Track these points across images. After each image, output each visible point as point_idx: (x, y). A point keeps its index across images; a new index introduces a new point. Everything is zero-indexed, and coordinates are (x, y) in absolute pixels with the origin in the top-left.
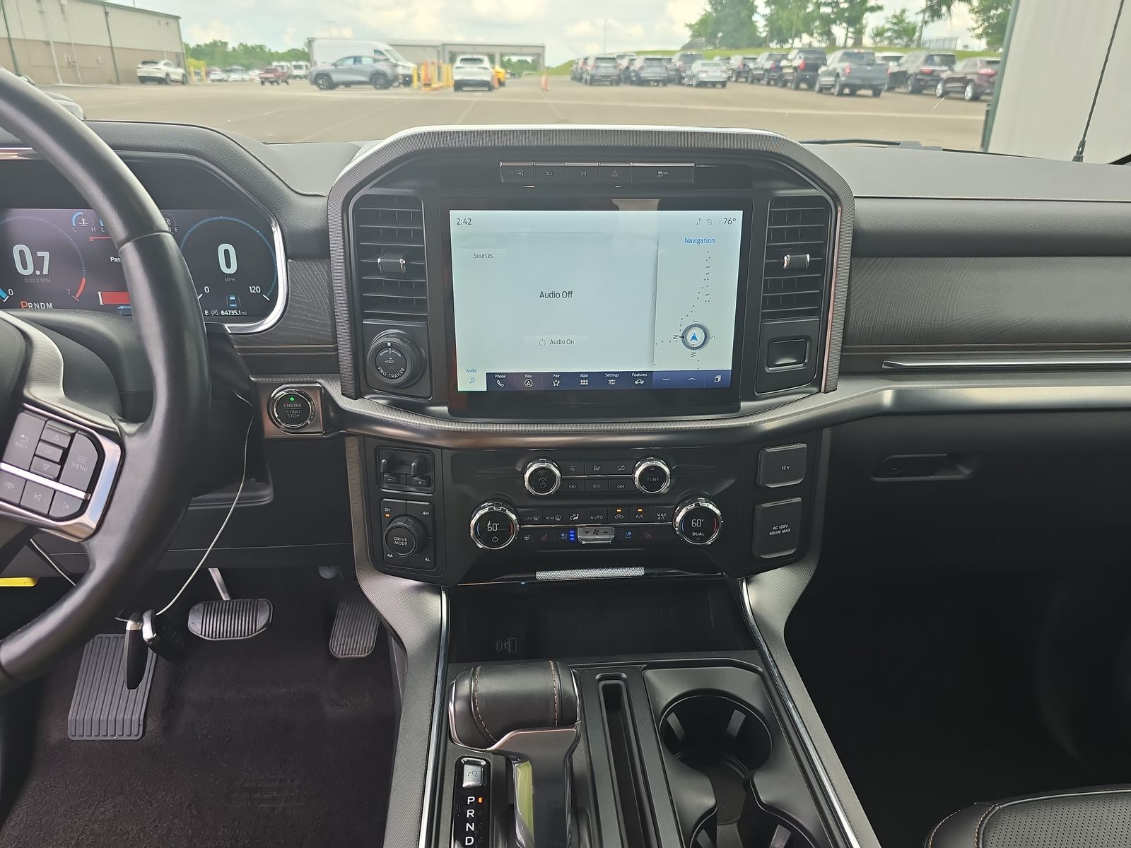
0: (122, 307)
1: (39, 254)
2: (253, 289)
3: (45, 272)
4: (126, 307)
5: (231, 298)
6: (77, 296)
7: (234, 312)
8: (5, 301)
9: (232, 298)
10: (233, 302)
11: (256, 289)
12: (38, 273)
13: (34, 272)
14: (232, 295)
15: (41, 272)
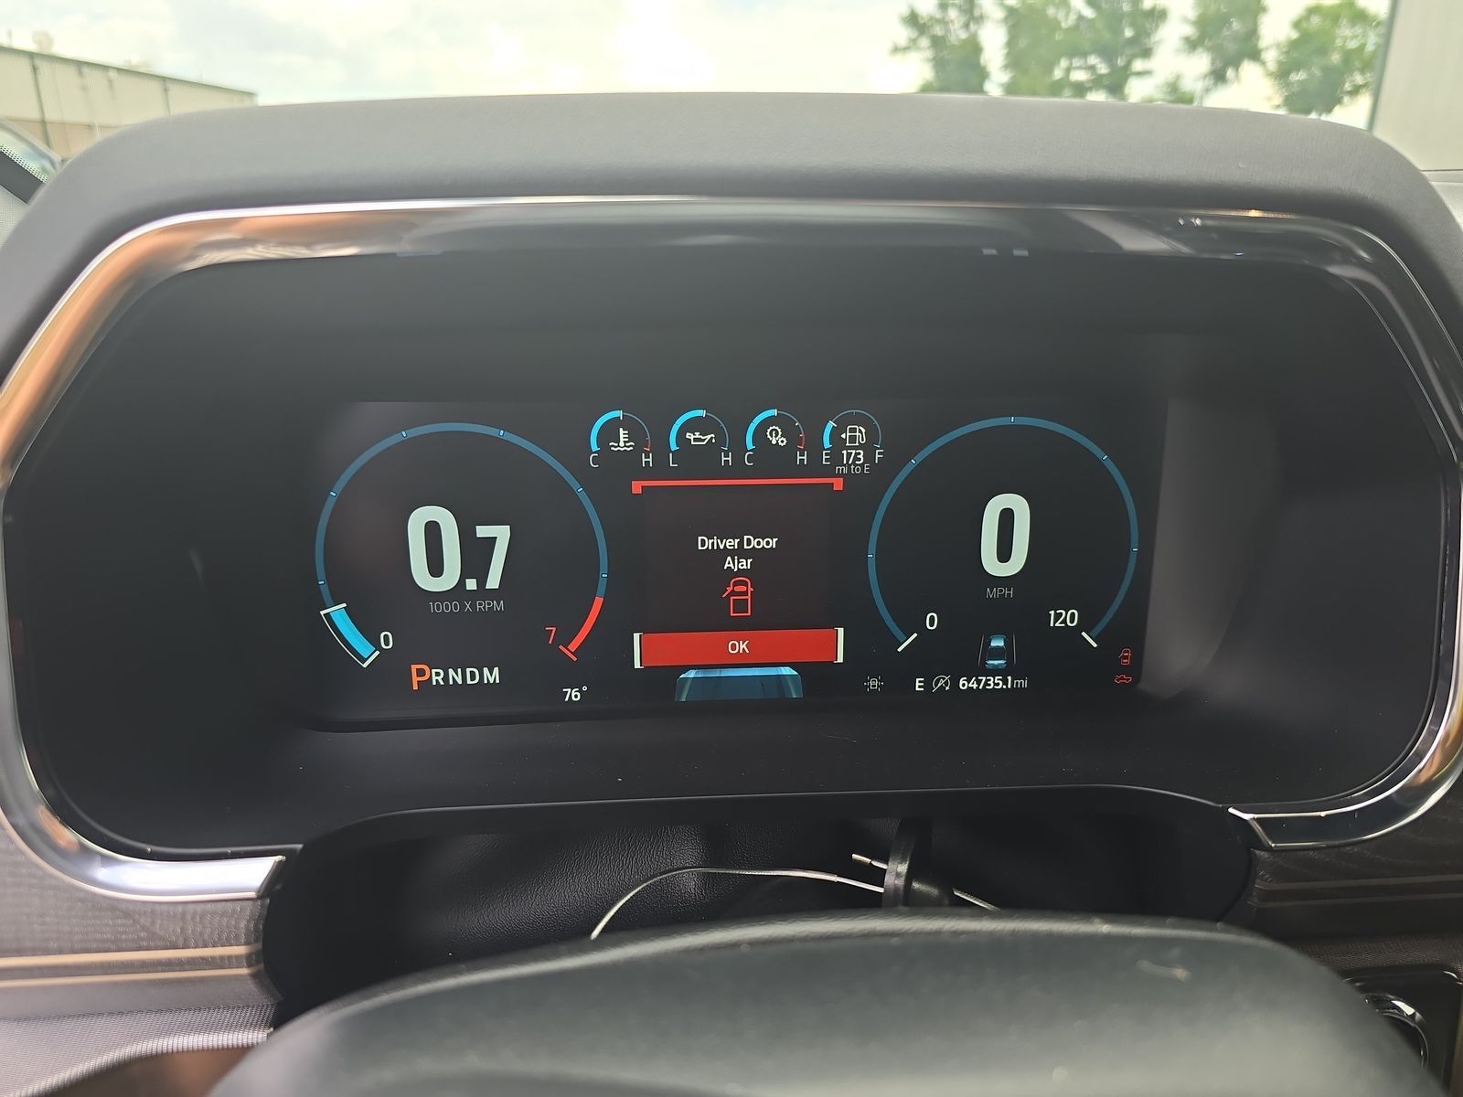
0: (692, 674)
1: (483, 531)
2: (1058, 616)
3: (493, 581)
4: (701, 674)
5: (994, 644)
6: (573, 646)
7: (995, 682)
8: (365, 665)
9: (998, 643)
10: (997, 653)
11: (1067, 618)
12: (471, 584)
13: (461, 583)
14: (997, 633)
15: (482, 581)
